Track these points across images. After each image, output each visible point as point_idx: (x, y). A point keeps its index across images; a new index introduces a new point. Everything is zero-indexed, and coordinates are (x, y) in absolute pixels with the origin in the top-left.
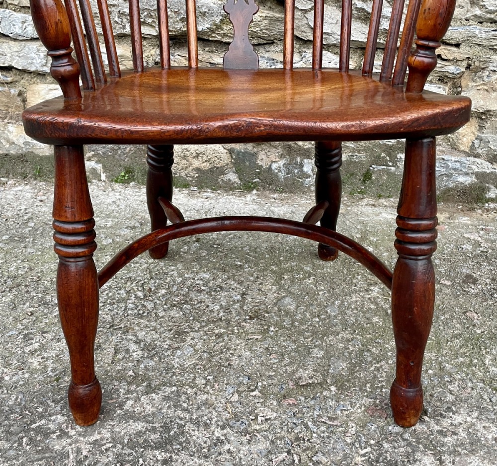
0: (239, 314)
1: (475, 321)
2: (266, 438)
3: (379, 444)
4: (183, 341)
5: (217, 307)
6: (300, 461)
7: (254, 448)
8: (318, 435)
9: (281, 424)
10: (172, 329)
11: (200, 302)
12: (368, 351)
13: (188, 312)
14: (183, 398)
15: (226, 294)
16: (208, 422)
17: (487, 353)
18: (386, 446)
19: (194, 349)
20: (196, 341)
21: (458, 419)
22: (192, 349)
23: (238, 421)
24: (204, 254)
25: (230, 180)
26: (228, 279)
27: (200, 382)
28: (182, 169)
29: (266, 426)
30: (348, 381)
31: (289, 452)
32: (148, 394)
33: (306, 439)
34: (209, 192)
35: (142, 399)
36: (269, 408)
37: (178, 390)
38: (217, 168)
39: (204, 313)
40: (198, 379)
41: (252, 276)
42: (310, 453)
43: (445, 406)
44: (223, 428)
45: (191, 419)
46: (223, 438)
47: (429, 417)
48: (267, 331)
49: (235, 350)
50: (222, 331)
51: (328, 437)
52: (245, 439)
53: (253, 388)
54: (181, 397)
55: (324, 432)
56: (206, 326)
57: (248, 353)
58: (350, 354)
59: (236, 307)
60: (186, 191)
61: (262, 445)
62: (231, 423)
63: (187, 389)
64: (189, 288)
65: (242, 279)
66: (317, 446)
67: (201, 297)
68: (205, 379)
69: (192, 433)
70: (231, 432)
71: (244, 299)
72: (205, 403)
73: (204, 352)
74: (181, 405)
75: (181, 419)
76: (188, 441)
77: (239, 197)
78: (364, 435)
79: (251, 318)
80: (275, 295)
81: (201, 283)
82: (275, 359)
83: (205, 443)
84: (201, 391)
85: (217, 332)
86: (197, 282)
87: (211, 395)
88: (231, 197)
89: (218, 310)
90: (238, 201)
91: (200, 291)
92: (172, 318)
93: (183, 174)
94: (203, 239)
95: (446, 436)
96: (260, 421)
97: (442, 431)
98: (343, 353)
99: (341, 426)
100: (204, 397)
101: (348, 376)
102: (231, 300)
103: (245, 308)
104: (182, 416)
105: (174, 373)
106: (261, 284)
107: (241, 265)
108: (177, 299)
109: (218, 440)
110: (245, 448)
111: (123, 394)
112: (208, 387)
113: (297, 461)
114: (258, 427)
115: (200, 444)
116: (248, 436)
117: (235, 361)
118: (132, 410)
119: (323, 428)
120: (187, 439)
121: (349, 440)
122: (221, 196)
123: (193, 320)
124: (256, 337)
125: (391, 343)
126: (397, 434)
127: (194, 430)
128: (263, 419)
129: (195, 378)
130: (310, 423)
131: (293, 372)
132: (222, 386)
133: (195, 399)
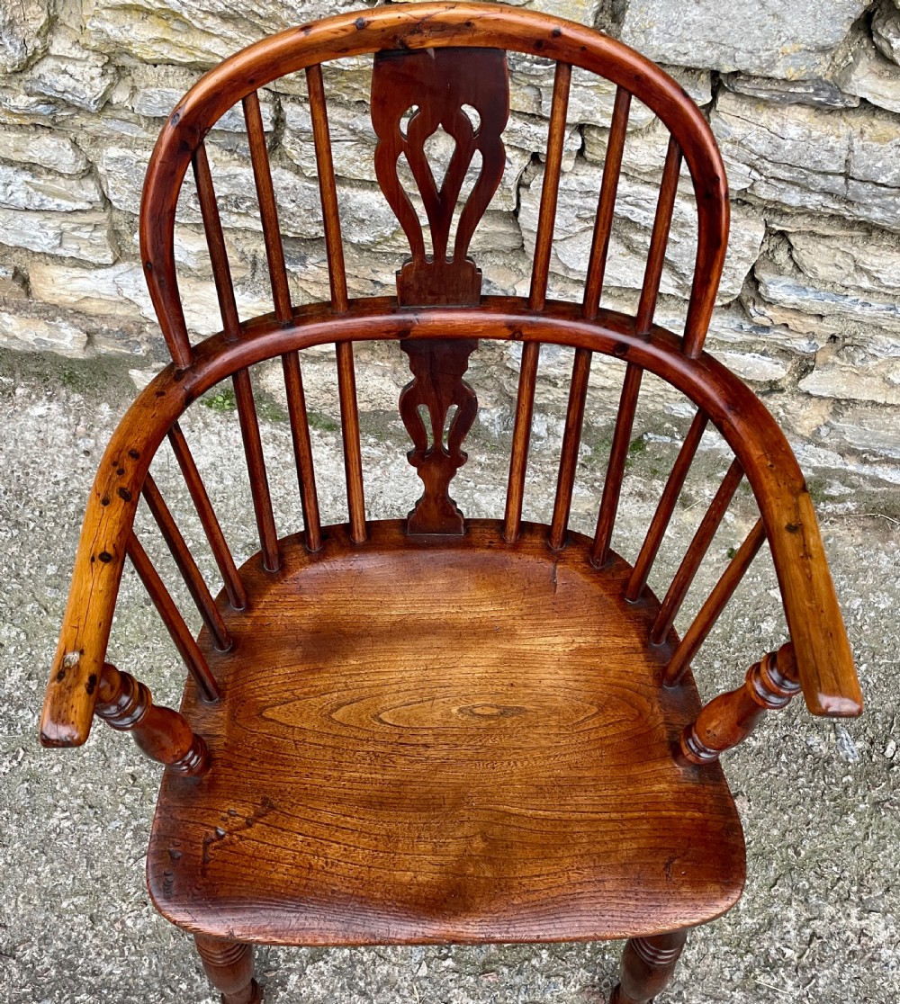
14: (359, 971)
28: (325, 404)
32: (314, 962)
35: (308, 972)
36: (465, 989)
37: (351, 956)
53: (445, 952)
54: (355, 967)
63: (362, 954)
72: (387, 982)
74: (357, 984)
84: (381, 957)
87: (394, 965)
100: (385, 969)
111: (284, 961)
118: (296, 991)
133: (374, 972)
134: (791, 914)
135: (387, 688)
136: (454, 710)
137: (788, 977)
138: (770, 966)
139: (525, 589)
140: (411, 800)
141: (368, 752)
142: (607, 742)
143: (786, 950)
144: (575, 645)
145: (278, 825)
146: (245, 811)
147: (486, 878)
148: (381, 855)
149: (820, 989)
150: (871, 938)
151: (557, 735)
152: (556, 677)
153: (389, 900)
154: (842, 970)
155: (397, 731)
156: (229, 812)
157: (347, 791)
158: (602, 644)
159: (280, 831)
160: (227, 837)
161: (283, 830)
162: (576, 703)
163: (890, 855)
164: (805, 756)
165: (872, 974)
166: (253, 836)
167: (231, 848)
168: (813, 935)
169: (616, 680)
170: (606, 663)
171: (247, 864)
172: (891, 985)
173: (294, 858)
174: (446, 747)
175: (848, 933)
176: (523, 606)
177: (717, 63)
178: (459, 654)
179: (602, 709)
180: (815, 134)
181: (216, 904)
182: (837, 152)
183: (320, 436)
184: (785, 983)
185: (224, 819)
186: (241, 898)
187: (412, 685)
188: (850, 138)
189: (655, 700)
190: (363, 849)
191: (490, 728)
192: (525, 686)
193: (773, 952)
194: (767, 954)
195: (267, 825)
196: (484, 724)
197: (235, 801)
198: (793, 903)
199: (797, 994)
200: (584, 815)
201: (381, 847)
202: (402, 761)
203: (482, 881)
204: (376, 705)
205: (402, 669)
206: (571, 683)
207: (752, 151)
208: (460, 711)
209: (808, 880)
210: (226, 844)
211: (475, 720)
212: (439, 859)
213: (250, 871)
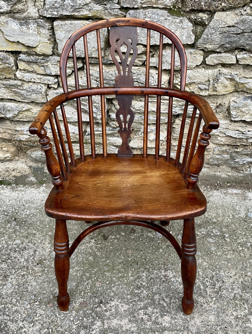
0: (33, 263)
1: (130, 254)
2: (39, 323)
3: (82, 320)
4: (7, 280)
5: (23, 260)
6: (52, 331)
7: (35, 328)
8: (60, 319)
9: (46, 316)
10: (2, 275)
11: (15, 258)
12: (85, 275)
13: (10, 264)
14: (7, 310)
15: (27, 251)
16: (17, 319)
17: (131, 270)
18: (85, 319)
19: (12, 284)
20: (13, 280)
21: (113, 303)
22: (11, 285)
23: (29, 317)
24: (18, 228)
25: (31, 180)
26: (29, 242)
27: (14, 300)
28: (7, 176)
29: (40, 318)
30: (75, 291)
31: (48, 328)
33: (55, 321)
34: (21, 188)
36: (42, 309)
37: (4, 306)
38: (25, 175)
39: (17, 264)
40: (13, 299)
41: (40, 239)
42: (56, 327)
43: (110, 298)
44: (23, 321)
45: (10, 319)
46: (22, 326)
47: (103, 304)
48: (44, 270)
49: (30, 282)
50: (25, 273)
51: (64, 319)
52: (31, 325)
53: (36, 301)
55: (62, 317)
56: (18, 271)
57: (35, 283)
58: (77, 277)
59: (31, 259)
60: (9, 187)
61: (38, 327)
62: (26, 319)
63: (8, 305)
64: (10, 250)
65: (35, 242)
66: (59, 324)
67: (16, 255)
68: (16, 299)
69: (10, 326)
70: (26, 323)
71: (35, 253)
72: (16, 311)
73: (16, 285)
74: (6, 313)
75: (6, 320)
76: (8, 330)
77: (37, 188)
78: (77, 316)
79: (38, 264)
80: (50, 249)
81: (16, 246)
82: (46, 285)
83: (15, 329)
84: (14, 305)
85: (22, 274)
86: (14, 246)
87: (19, 306)
88: (33, 189)
89: (23, 262)
90: (36, 192)
91: (15, 251)
92: (3, 268)
93: (7, 179)
94: (18, 218)
95: (107, 312)
96: (38, 316)
97: (106, 310)
98: (75, 277)
99: (69, 313)
100: (15, 308)
101: (76, 289)
102: (30, 255)
103: (35, 259)
104: (6, 318)
105: (3, 297)
106: (44, 244)
107: (35, 233)
108: (4, 258)
109: (20, 327)
110: (31, 329)
112: (17, 303)
113: (51, 332)
114: (37, 319)
115: (13, 330)
116: (33, 323)
117: (30, 288)
119: (62, 315)
120: (8, 329)
121: (72, 319)
122: (27, 189)
123: (12, 268)
124: (39, 274)
125: (95, 270)
126: (90, 313)
127: (11, 324)
128: (39, 315)
129: (12, 299)
130: (57, 314)
131: (53, 291)
132: (23, 302)
133: (12, 309)
134: (144, 274)
137: (144, 289)
138: (138, 288)
143: (143, 283)
149: (154, 291)
150: (168, 277)
154: (160, 285)
163: (172, 257)
164: (147, 238)
165: (169, 285)
168: (151, 278)
172: (175, 287)
175: (162, 276)
177: (80, 55)
180: (107, 71)
182: (113, 75)
183: (6, 187)
184: (143, 291)
188: (115, 71)
193: (139, 284)
194: (138, 285)
198: (145, 272)
199: (147, 293)
207: (95, 77)
209: (149, 266)
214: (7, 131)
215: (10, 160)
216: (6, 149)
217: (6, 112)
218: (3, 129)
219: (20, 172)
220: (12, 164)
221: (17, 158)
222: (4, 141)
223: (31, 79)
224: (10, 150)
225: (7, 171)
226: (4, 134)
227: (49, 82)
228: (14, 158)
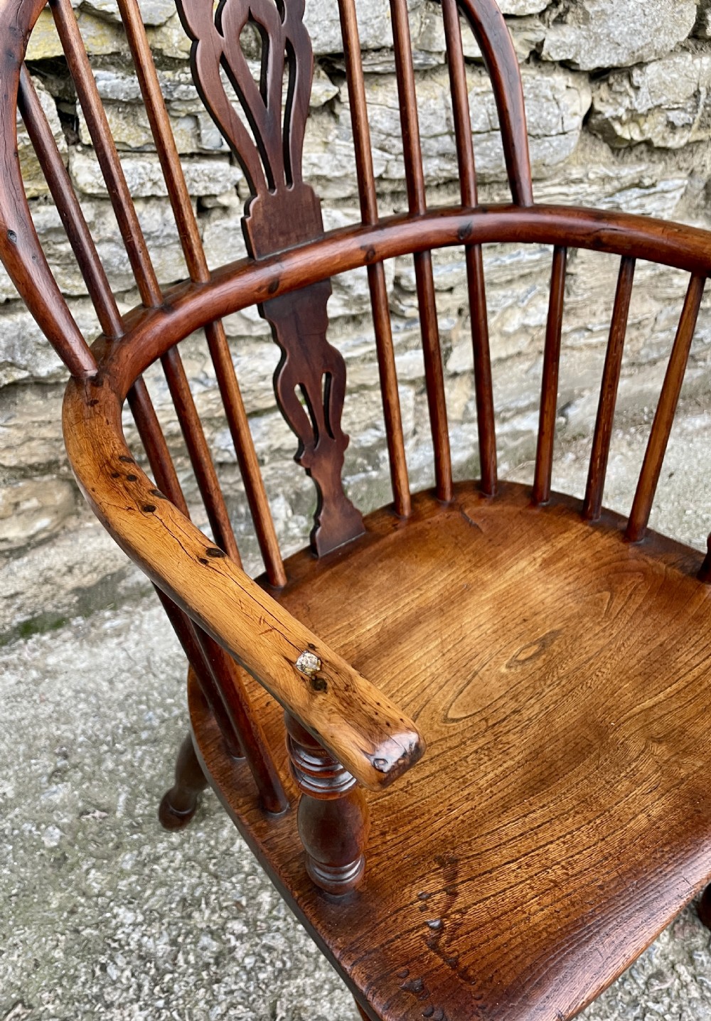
25: (138, 583)
34: (110, 621)
38: (113, 574)
60: (67, 634)
93: (49, 607)
122: (137, 617)
135: (428, 691)
136: (503, 670)
139: (456, 544)
140: (561, 759)
141: (476, 752)
142: (645, 608)
144: (539, 560)
145: (477, 873)
146: (434, 884)
147: (702, 768)
148: (598, 821)
151: (604, 630)
152: (550, 591)
153: (655, 851)
155: (478, 719)
156: (420, 898)
157: (500, 795)
158: (559, 546)
159: (488, 875)
160: (448, 923)
161: (490, 872)
162: (588, 599)
166: (470, 900)
167: (463, 929)
169: (597, 563)
170: (577, 557)
171: (497, 931)
173: (532, 888)
174: (532, 701)
176: (468, 558)
178: (456, 626)
179: (611, 589)
181: (515, 997)
185: (422, 909)
186: (530, 968)
187: (446, 674)
189: (642, 556)
190: (578, 829)
191: (548, 663)
192: (536, 614)
195: (469, 880)
196: (539, 663)
197: (413, 883)
200: (702, 666)
201: (590, 815)
202: (511, 737)
203: (702, 772)
204: (435, 711)
205: (423, 668)
206: (567, 588)
208: (508, 667)
210: (454, 930)
211: (529, 665)
212: (645, 785)
213: (507, 935)
214: (36, 432)
215: (50, 539)
216: (34, 503)
217: (34, 354)
218: (18, 427)
219: (95, 569)
220: (61, 550)
221: (72, 522)
222: (24, 477)
223: (142, 185)
224: (49, 501)
225: (47, 581)
226: (25, 450)
227: (211, 185)
228: (64, 528)
